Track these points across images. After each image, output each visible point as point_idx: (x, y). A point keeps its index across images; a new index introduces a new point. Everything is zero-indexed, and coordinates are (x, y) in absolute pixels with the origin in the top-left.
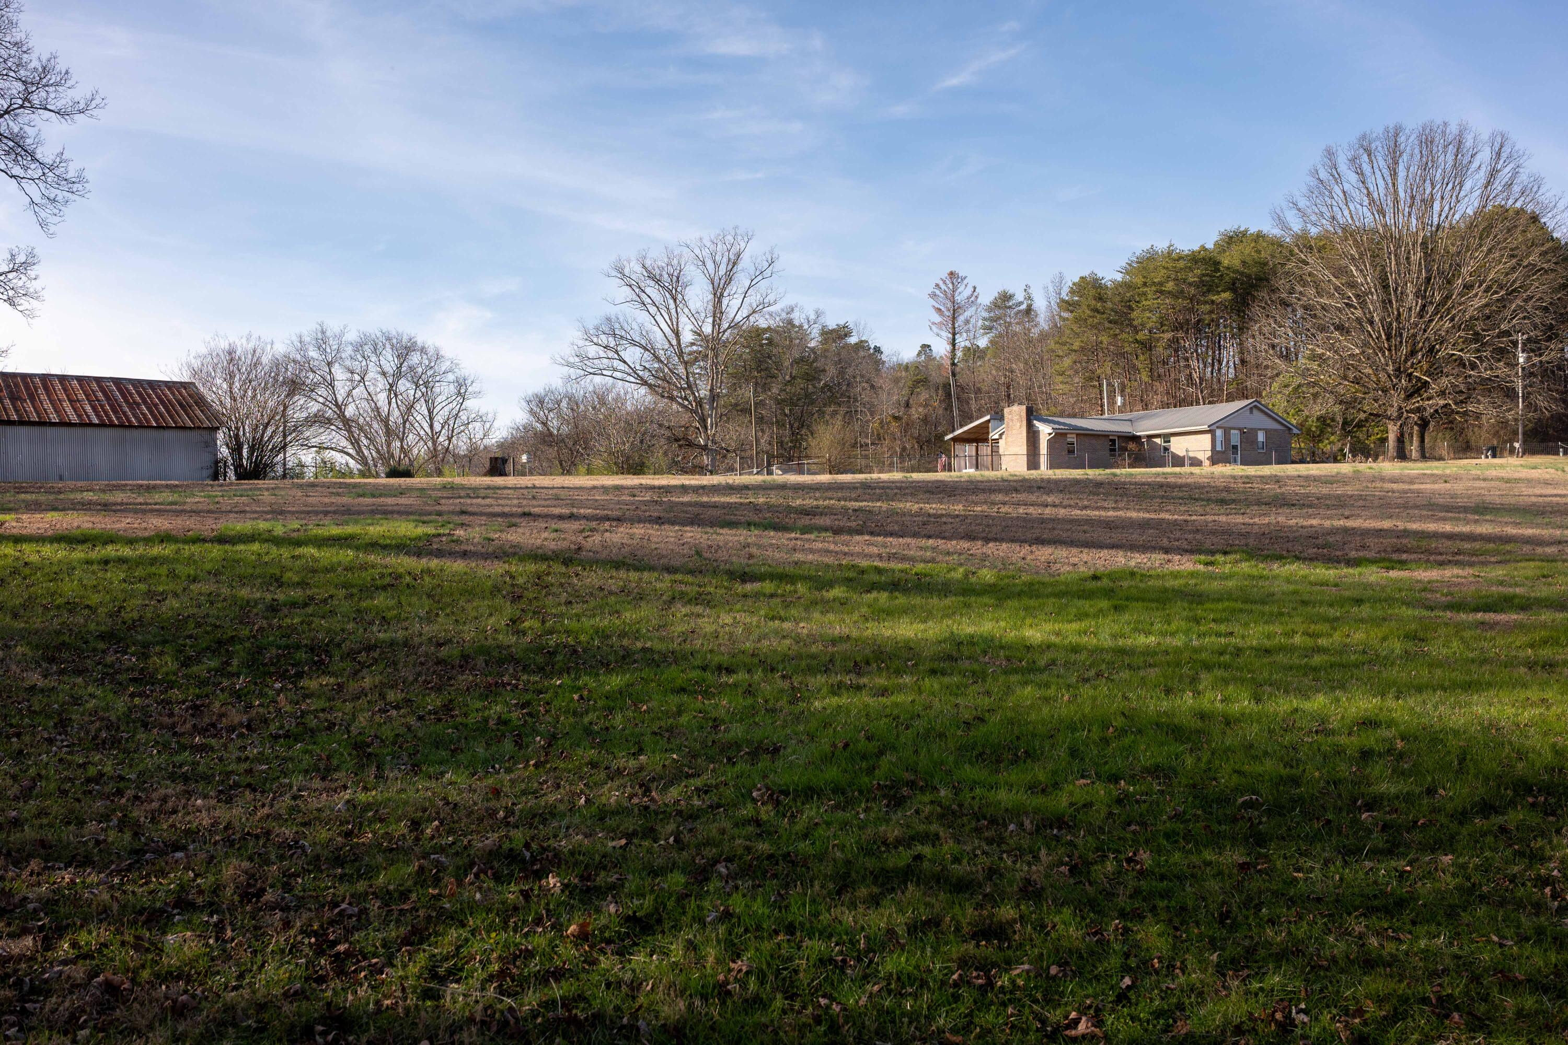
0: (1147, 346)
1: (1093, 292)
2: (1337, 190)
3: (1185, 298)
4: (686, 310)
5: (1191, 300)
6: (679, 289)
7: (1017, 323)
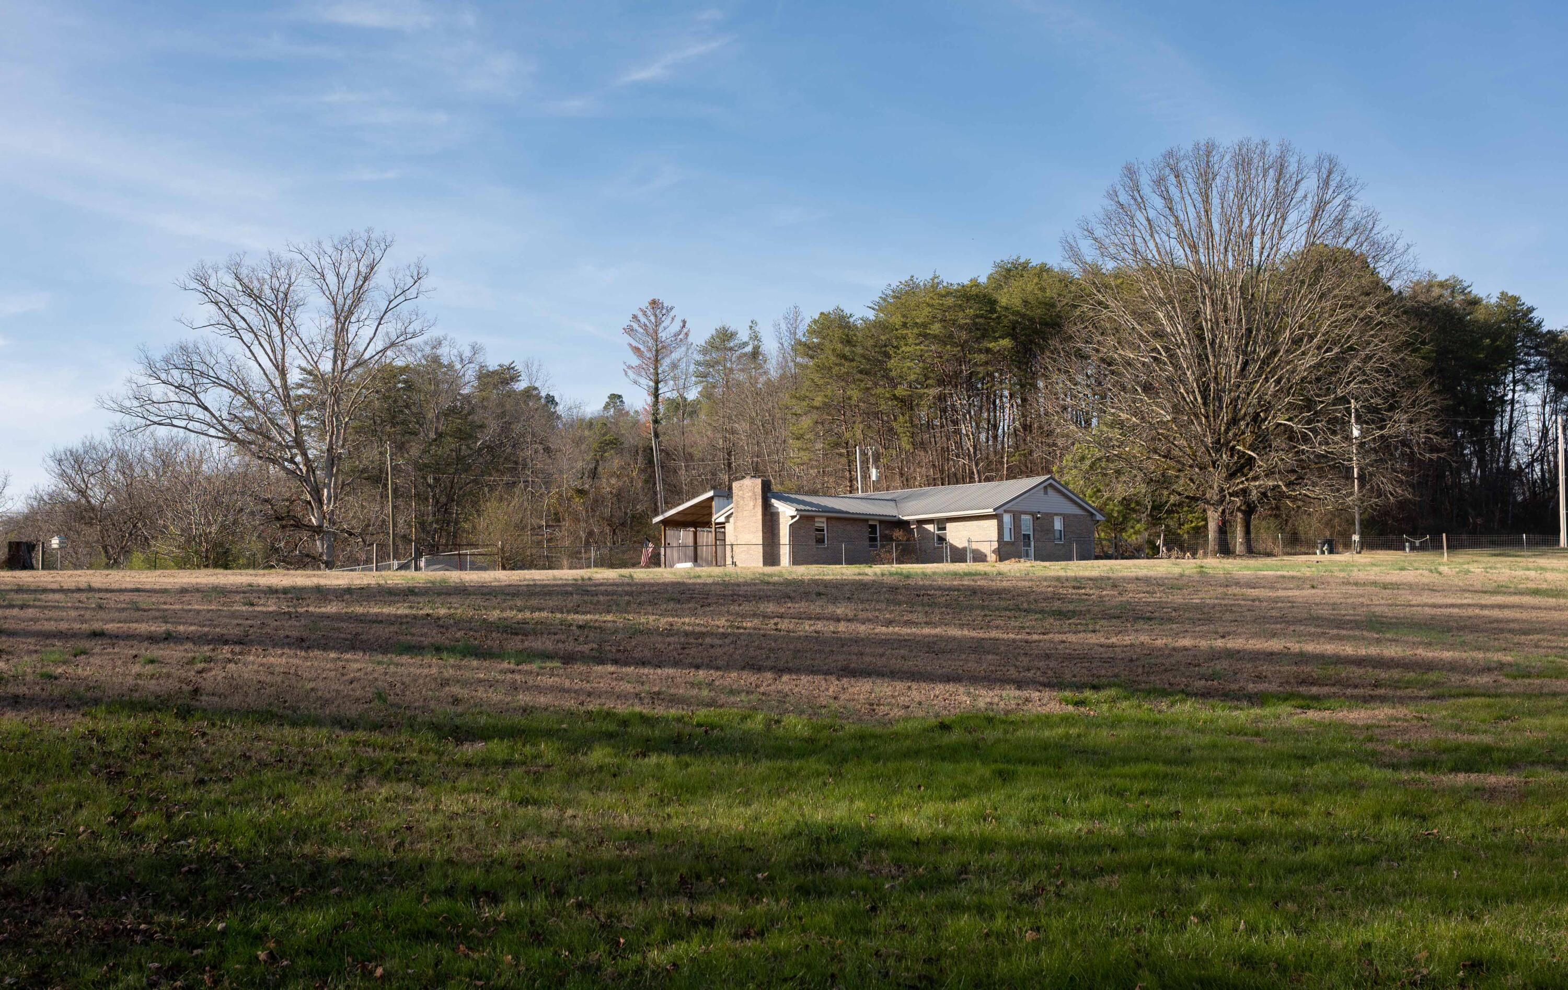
0: (907, 404)
1: (838, 333)
2: (1140, 217)
3: (955, 345)
4: (296, 339)
5: (962, 346)
6: (287, 310)
7: (742, 370)
